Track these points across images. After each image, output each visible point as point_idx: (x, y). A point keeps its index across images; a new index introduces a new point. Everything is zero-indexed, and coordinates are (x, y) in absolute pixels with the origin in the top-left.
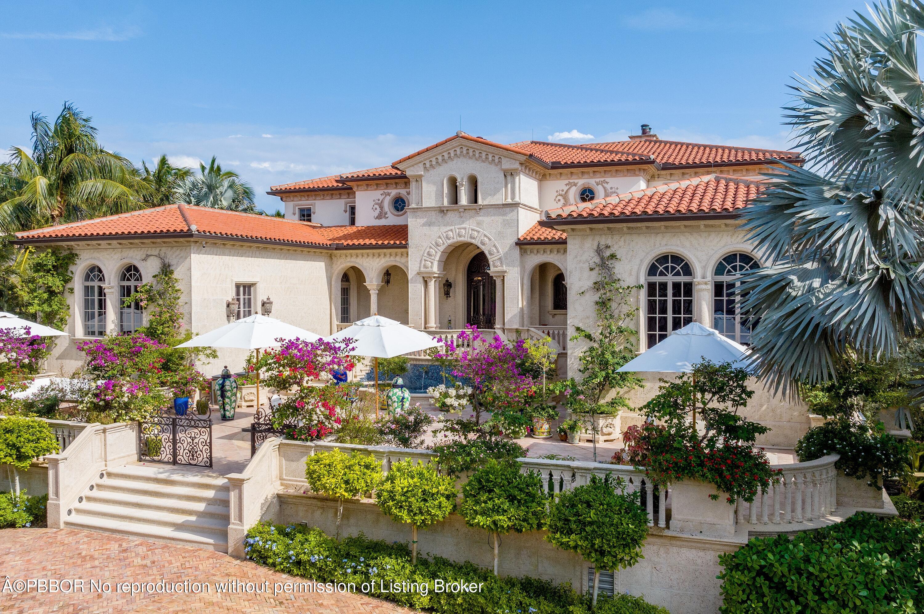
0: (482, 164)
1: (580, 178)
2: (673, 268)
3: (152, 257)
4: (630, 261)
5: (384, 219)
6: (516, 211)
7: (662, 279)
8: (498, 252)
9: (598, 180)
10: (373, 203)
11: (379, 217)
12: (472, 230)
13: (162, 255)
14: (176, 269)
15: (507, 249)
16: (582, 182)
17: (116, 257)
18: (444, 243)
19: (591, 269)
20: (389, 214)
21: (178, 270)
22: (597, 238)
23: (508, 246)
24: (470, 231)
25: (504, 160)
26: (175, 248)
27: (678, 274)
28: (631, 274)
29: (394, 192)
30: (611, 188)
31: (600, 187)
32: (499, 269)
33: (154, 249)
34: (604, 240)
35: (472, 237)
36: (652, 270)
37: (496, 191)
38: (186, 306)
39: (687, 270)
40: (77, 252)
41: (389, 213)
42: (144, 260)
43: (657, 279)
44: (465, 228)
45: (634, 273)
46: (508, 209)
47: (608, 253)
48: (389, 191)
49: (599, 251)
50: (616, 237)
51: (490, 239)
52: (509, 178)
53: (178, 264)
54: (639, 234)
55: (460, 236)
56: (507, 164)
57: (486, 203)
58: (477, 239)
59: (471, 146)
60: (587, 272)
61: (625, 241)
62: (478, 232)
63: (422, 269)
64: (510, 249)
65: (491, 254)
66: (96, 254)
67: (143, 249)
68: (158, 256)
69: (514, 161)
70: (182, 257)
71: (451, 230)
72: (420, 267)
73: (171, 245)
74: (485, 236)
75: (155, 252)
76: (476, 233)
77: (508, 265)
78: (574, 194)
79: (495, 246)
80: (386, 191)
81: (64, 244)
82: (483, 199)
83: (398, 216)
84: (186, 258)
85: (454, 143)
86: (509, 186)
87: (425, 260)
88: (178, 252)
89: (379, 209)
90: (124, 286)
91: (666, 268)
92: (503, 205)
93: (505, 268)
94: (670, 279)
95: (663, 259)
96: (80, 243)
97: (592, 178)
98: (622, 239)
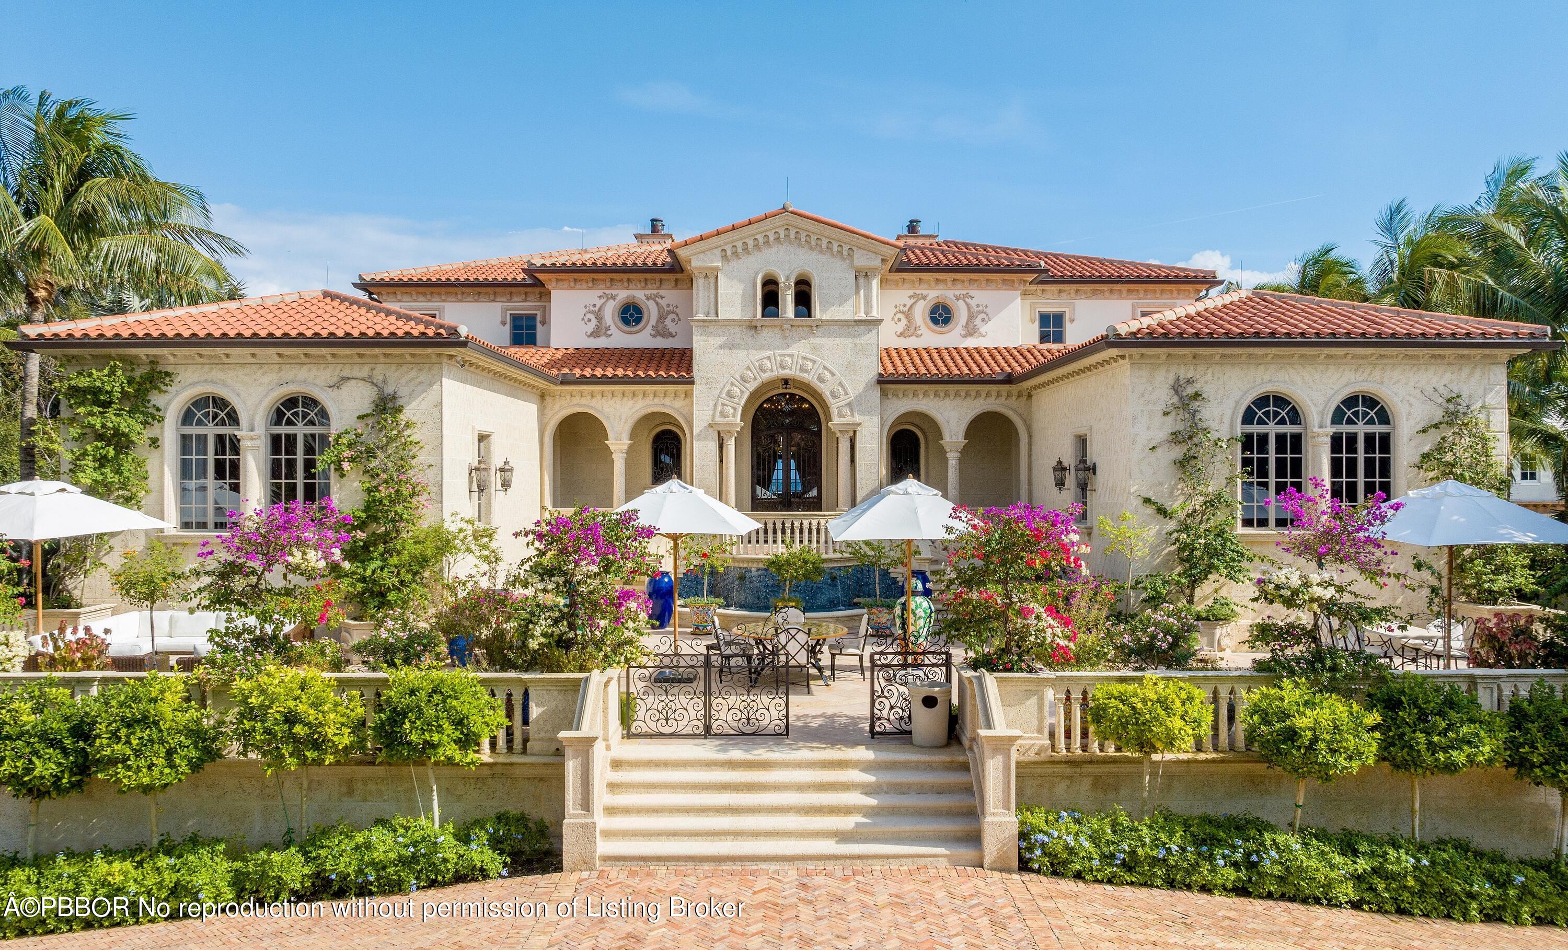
0: (821, 257)
1: (932, 289)
2: (1276, 414)
3: (353, 382)
4: (1221, 403)
5: (603, 338)
6: (875, 331)
7: (1262, 429)
8: (846, 394)
9: (957, 293)
10: (584, 310)
11: (595, 334)
12: (804, 358)
13: (378, 378)
14: (409, 403)
15: (861, 389)
16: (934, 294)
17: (266, 379)
18: (755, 379)
19: (1166, 414)
20: (613, 330)
21: (411, 406)
22: (1174, 369)
23: (864, 385)
24: (800, 361)
25: (857, 253)
26: (405, 367)
27: (1282, 422)
28: (1221, 422)
29: (623, 295)
30: (978, 306)
31: (961, 303)
32: (848, 419)
33: (356, 367)
34: (1185, 372)
35: (802, 370)
36: (1248, 417)
37: (842, 300)
38: (431, 473)
39: (1295, 416)
40: (169, 369)
41: (613, 327)
42: (337, 386)
43: (1255, 429)
44: (792, 356)
45: (1227, 420)
46: (862, 328)
47: (1190, 390)
48: (614, 292)
49: (1176, 388)
50: (1201, 368)
51: (833, 374)
52: (862, 281)
53: (412, 396)
54: (1233, 364)
55: (783, 368)
56: (862, 260)
57: (826, 317)
58: (812, 373)
59: (804, 227)
60: (1158, 418)
61: (1213, 374)
62: (814, 362)
63: (718, 419)
64: (866, 389)
65: (834, 396)
66: (216, 374)
67: (332, 367)
68: (370, 380)
69: (873, 256)
70: (420, 383)
71: (769, 358)
72: (714, 416)
73: (397, 360)
74: (825, 368)
75: (364, 372)
76: (810, 364)
77: (861, 413)
78: (921, 312)
79: (841, 384)
80: (607, 292)
81: (142, 352)
82: (823, 311)
83: (630, 333)
84: (431, 385)
85: (777, 221)
86: (862, 292)
87: (723, 405)
88: (413, 374)
89: (594, 322)
90: (279, 436)
91: (1267, 414)
92: (856, 321)
93: (857, 418)
94: (1272, 429)
95: (1262, 401)
96: (179, 351)
97: (949, 289)
98: (1210, 371)
